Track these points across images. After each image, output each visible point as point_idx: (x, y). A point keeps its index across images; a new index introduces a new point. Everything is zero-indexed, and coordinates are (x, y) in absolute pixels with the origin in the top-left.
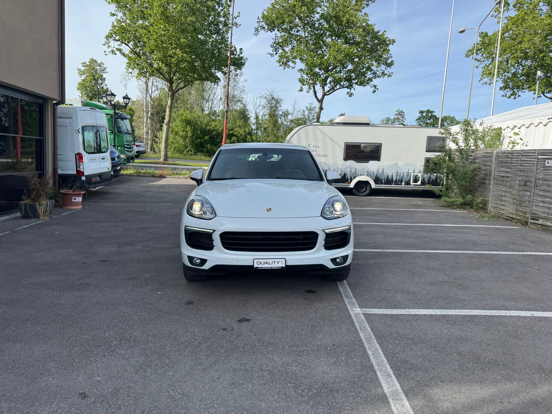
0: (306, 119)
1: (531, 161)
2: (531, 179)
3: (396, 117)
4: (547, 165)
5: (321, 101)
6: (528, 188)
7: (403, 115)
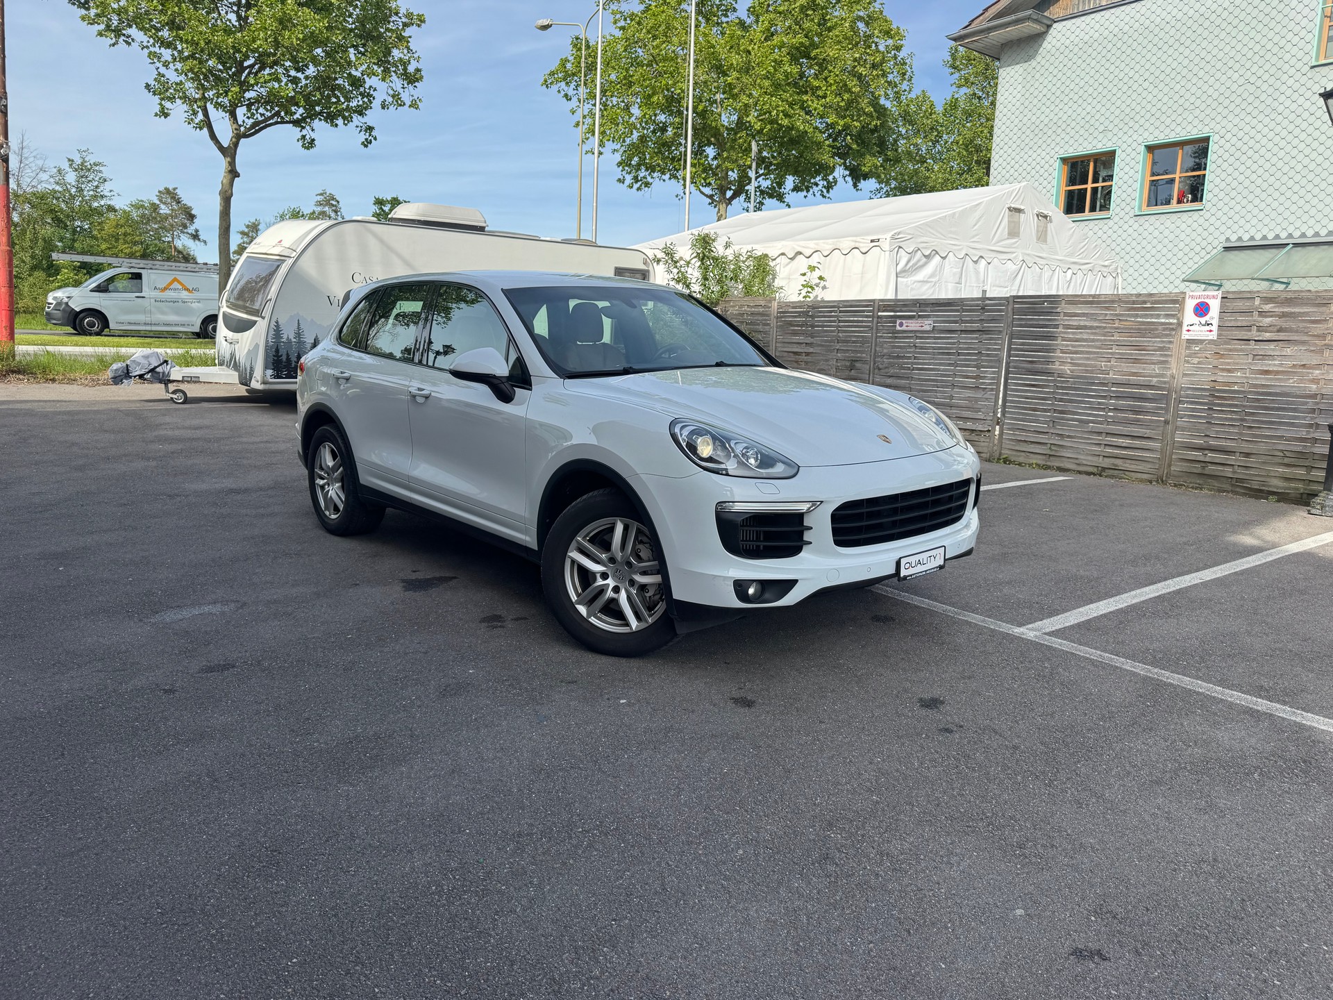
0: (71, 194)
1: (862, 321)
2: (864, 355)
3: (319, 209)
4: (898, 328)
5: (229, 152)
6: (858, 373)
7: (336, 206)
